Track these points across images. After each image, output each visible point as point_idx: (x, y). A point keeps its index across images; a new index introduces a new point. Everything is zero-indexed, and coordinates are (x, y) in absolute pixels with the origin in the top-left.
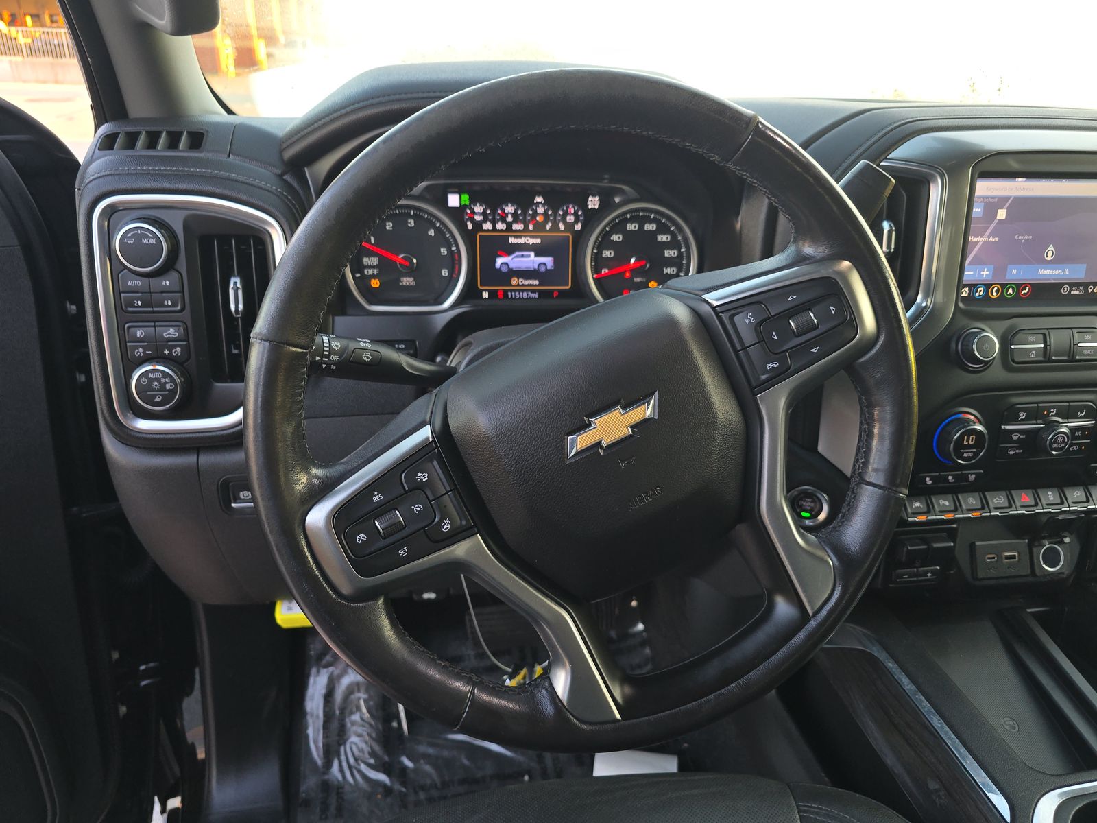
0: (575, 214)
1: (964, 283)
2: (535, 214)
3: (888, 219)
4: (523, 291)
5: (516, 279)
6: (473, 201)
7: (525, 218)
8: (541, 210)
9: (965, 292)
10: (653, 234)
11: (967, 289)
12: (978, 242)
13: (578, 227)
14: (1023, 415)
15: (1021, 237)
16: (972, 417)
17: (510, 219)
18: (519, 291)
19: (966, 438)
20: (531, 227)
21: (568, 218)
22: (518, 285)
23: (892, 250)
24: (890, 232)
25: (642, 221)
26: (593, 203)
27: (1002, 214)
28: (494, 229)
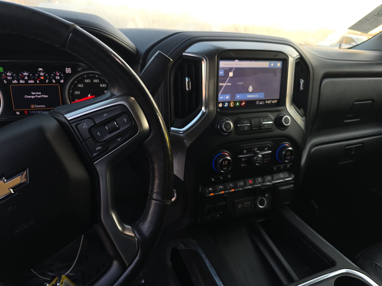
0: (60, 76)
1: (219, 102)
2: (40, 76)
3: (188, 77)
4: (38, 110)
5: (33, 105)
6: (6, 70)
7: (34, 77)
8: (42, 74)
9: (220, 105)
10: (98, 84)
11: (221, 104)
12: (223, 86)
13: (62, 81)
14: (245, 151)
15: (239, 83)
16: (227, 154)
17: (26, 78)
18: (36, 110)
19: (223, 162)
20: (38, 82)
21: (57, 77)
22: (35, 108)
23: (190, 90)
24: (188, 82)
25: (92, 78)
26: (68, 70)
27: (231, 74)
28: (19, 83)
